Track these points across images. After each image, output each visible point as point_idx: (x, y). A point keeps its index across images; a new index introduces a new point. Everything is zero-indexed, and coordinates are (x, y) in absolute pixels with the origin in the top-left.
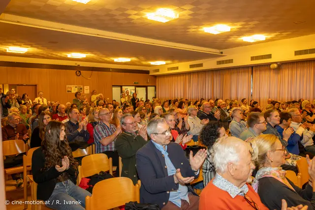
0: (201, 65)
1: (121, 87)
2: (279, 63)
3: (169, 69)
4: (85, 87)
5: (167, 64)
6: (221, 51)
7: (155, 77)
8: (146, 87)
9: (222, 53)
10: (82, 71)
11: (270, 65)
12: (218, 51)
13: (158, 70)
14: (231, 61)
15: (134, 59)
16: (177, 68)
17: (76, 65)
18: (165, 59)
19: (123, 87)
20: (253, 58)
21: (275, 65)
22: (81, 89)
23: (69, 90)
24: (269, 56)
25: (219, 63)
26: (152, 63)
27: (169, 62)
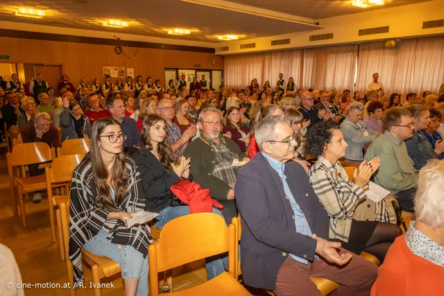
0: (287, 41)
1: (177, 70)
2: (398, 40)
3: (242, 47)
4: (128, 69)
5: (240, 39)
6: (317, 21)
7: (223, 57)
8: (210, 71)
9: (318, 24)
10: (123, 48)
11: (385, 42)
12: (313, 21)
13: (226, 48)
14: (330, 36)
15: (196, 30)
16: (253, 45)
17: (115, 38)
18: (238, 32)
19: (179, 71)
20: (361, 32)
21: (393, 43)
22: (123, 72)
23: (107, 73)
24: (386, 29)
25: (313, 38)
26: (220, 37)
27: (243, 36)
